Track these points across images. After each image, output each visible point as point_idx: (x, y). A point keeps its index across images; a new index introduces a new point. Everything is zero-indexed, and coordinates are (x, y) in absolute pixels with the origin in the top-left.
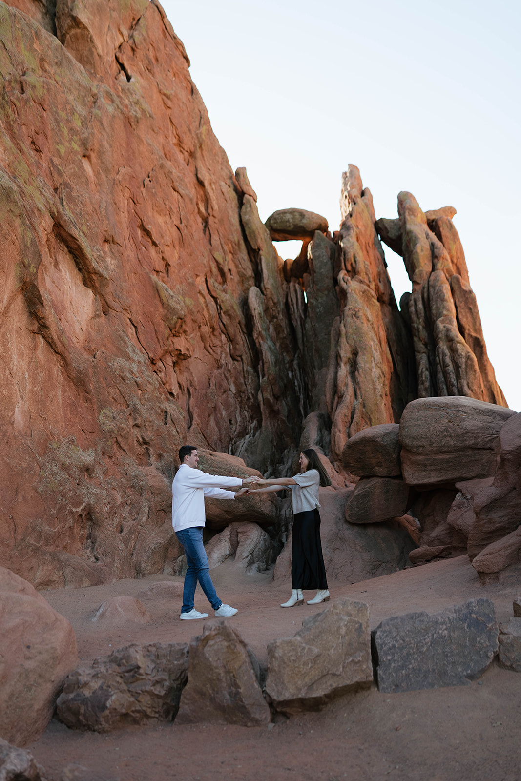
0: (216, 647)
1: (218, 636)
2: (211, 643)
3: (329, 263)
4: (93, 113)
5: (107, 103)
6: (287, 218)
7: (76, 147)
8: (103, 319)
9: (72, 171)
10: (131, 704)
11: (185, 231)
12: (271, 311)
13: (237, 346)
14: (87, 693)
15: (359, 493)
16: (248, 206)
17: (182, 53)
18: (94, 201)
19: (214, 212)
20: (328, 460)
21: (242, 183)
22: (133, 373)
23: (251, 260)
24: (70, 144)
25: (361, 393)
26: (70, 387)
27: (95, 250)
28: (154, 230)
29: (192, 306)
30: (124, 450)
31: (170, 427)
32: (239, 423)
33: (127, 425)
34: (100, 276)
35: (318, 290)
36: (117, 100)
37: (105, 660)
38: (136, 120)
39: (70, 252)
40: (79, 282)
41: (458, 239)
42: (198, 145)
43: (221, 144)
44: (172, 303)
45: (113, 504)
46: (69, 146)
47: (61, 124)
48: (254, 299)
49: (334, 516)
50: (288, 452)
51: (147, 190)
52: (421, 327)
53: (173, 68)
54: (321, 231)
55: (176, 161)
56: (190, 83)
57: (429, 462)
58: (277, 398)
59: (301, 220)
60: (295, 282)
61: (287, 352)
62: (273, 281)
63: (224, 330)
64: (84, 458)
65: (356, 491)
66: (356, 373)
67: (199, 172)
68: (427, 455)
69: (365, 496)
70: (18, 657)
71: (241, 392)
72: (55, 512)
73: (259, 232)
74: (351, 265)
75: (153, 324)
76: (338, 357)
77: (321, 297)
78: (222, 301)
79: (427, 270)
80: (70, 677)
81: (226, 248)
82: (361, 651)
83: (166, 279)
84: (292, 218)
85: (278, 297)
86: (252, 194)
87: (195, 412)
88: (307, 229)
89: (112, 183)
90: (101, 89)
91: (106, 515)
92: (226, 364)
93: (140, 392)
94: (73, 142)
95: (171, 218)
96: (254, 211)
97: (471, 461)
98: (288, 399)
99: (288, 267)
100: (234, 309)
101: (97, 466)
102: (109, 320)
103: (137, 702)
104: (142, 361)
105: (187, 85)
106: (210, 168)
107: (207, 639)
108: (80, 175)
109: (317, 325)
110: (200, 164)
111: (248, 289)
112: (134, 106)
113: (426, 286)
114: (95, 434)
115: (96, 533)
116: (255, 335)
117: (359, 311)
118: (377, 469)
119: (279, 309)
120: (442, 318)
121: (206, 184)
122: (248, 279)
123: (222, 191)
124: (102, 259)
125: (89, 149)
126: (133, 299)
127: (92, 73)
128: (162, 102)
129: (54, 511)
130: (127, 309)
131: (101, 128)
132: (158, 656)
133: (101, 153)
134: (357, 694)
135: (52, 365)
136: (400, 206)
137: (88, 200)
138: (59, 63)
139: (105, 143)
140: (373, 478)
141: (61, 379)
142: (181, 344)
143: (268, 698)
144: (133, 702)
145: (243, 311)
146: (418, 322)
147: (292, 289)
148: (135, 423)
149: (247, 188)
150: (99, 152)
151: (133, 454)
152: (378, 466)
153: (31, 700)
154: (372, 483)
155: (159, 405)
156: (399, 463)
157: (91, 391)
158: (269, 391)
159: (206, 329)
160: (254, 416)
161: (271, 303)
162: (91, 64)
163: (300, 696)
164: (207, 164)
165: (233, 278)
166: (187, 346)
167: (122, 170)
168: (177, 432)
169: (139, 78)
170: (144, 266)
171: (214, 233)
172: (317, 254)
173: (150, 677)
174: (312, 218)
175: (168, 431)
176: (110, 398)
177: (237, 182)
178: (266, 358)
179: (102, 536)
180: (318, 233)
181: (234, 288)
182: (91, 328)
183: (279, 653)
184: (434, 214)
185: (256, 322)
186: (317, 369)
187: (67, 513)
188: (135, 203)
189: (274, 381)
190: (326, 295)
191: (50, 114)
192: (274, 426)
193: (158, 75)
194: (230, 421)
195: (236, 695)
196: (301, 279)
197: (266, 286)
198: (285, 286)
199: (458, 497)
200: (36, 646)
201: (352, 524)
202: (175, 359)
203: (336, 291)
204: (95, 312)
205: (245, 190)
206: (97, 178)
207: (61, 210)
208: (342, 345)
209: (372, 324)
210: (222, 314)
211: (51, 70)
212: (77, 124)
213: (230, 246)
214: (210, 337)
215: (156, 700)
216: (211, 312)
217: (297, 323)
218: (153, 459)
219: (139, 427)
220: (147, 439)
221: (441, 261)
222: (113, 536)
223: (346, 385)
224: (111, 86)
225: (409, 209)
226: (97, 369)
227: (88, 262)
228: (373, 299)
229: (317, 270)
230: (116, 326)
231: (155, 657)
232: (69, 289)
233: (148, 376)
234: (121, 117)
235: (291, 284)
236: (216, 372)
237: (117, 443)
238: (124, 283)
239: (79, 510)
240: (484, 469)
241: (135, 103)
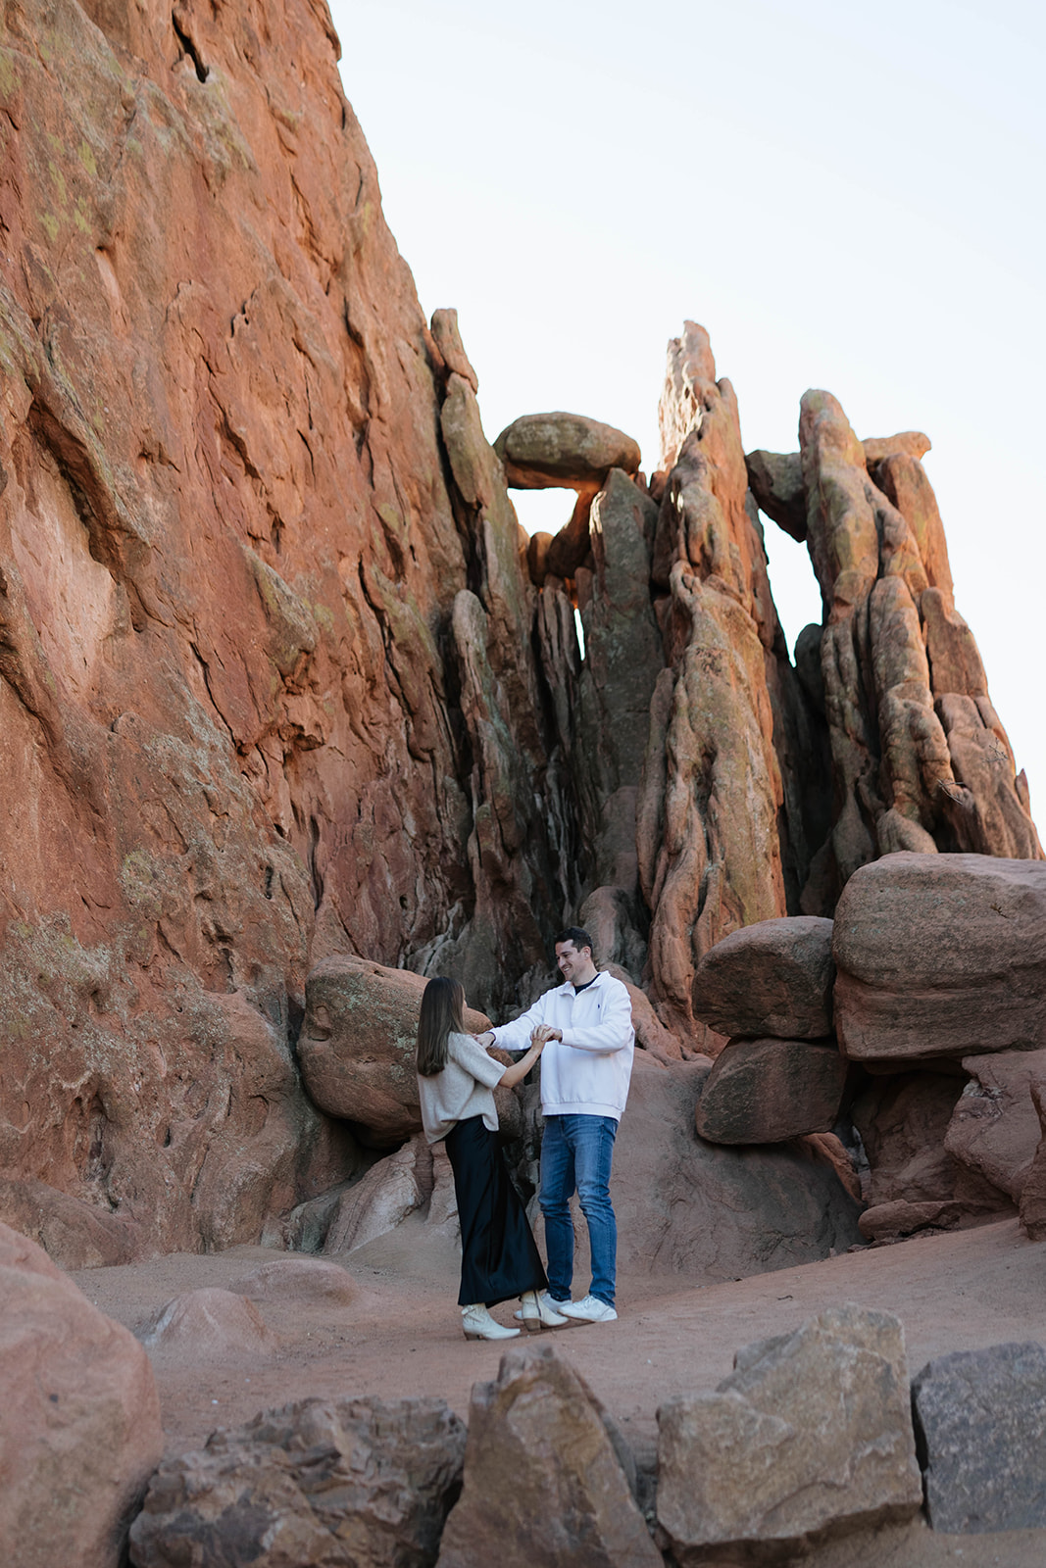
0: (535, 1410)
1: (541, 1383)
2: (524, 1399)
3: (642, 544)
4: (126, 147)
5: (156, 126)
6: (547, 434)
7: (83, 224)
8: (132, 641)
9: (74, 280)
10: (322, 1543)
11: (320, 448)
12: (502, 649)
13: (425, 726)
14: (209, 1513)
15: (730, 1073)
16: (459, 400)
17: (324, 24)
18: (121, 357)
19: (382, 410)
20: (645, 997)
21: (446, 345)
22: (198, 771)
23: (459, 529)
24: (71, 215)
25: (722, 845)
26: (57, 795)
27: (120, 473)
28: (251, 438)
29: (330, 624)
30: (175, 953)
31: (279, 905)
32: (421, 907)
33: (184, 894)
34: (131, 537)
35: (613, 606)
36: (179, 121)
37: (242, 1435)
38: (219, 171)
39: (63, 473)
40: (82, 549)
41: (935, 509)
42: (352, 247)
43: (402, 251)
44: (290, 615)
45: (152, 1077)
46: (68, 219)
47: (51, 166)
48: (465, 620)
49: (669, 1125)
50: (531, 978)
51: (238, 343)
52: (848, 704)
53: (301, 61)
54: (625, 470)
55: (302, 279)
56: (340, 98)
57: (905, 1006)
58: (510, 852)
59: (579, 442)
60: (556, 587)
61: (534, 748)
62: (508, 581)
63: (397, 688)
64: (87, 966)
65: (724, 1069)
66: (712, 799)
67: (352, 311)
68: (901, 990)
69: (747, 1080)
70: (33, 1422)
71: (427, 834)
72: (24, 1087)
73: (481, 464)
74: (702, 549)
75: (243, 659)
76: (668, 760)
77: (620, 624)
78: (396, 619)
79: (867, 574)
80: (162, 1473)
81: (405, 495)
82: (893, 1432)
83: (273, 557)
84: (558, 436)
85: (518, 617)
86: (467, 373)
87: (327, 873)
88: (592, 463)
89: (163, 319)
90: (143, 91)
91: (136, 1103)
92: (398, 766)
93: (213, 818)
94: (77, 212)
95: (289, 415)
96: (471, 413)
97: (1002, 1008)
98: (534, 858)
99: (541, 552)
100: (420, 639)
101: (115, 986)
102: (146, 643)
103: (334, 1538)
104: (220, 746)
105: (332, 101)
106: (378, 307)
107: (515, 1390)
108: (90, 291)
109: (608, 688)
110: (354, 294)
111: (452, 596)
112: (214, 139)
113: (864, 610)
114: (111, 911)
115: (113, 1142)
116: (466, 704)
117: (721, 657)
118: (774, 1020)
119: (520, 647)
120: (902, 685)
121: (368, 340)
122: (451, 572)
123: (400, 361)
124: (134, 496)
125: (114, 232)
126: (202, 597)
127: (121, 52)
128: (277, 137)
129: (22, 1086)
130: (189, 620)
131: (143, 184)
132: (376, 1430)
133: (138, 245)
134: (880, 1535)
135: (21, 740)
136: (805, 424)
137: (107, 353)
138: (49, 19)
139: (150, 221)
140: (764, 1041)
141: (39, 774)
142: (303, 711)
143: (661, 1538)
144: (327, 1539)
145: (438, 646)
146: (842, 692)
147: (549, 603)
148: (200, 890)
149: (458, 358)
150: (136, 240)
151: (195, 963)
152: (779, 1014)
153: (70, 1526)
154: (762, 1052)
155: (255, 850)
156: (830, 1007)
157: (106, 809)
158: (493, 834)
159: (356, 683)
160: (457, 891)
161: (503, 632)
162: (121, 29)
163: (746, 1535)
164: (371, 294)
165: (419, 566)
166: (316, 718)
167: (187, 290)
168: (296, 916)
169: (226, 75)
170: (228, 523)
171: (380, 459)
172: (613, 523)
173: (363, 1479)
174: (606, 438)
175: (276, 912)
176: (146, 827)
177: (433, 344)
178: (489, 759)
179: (127, 1151)
180: (617, 473)
181: (421, 592)
182: (106, 660)
183: (689, 1429)
184: (881, 447)
185: (468, 672)
186: (606, 790)
187: (49, 1091)
188: (211, 371)
189: (506, 812)
190: (631, 619)
191: (26, 137)
192: (502, 916)
193: (267, 72)
194: (402, 899)
195: (583, 1529)
196: (567, 581)
197: (495, 591)
198: (531, 594)
199: (970, 1090)
200: (72, 1396)
201: (711, 1145)
202: (287, 746)
203: (654, 610)
204: (116, 622)
205: (452, 363)
206: (127, 302)
207: (49, 371)
208: (680, 734)
209: (748, 688)
210: (394, 649)
211: (33, 32)
212: (88, 168)
213: (416, 493)
214: (364, 701)
215: (380, 1534)
216: (370, 643)
217: (558, 683)
218: (238, 977)
219: (209, 900)
220: (226, 929)
221: (899, 554)
222: (153, 1151)
223: (688, 825)
224: (165, 86)
225: (827, 431)
226: (119, 756)
227: (104, 500)
228: (749, 631)
229: (612, 561)
230: (163, 660)
231: (371, 1432)
232: (59, 563)
233: (233, 781)
234: (188, 162)
235: (547, 591)
236: (375, 785)
237: (161, 934)
238: (182, 560)
239: (75, 1086)
240: (1031, 1029)
241: (218, 132)
